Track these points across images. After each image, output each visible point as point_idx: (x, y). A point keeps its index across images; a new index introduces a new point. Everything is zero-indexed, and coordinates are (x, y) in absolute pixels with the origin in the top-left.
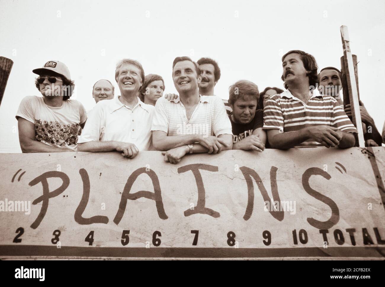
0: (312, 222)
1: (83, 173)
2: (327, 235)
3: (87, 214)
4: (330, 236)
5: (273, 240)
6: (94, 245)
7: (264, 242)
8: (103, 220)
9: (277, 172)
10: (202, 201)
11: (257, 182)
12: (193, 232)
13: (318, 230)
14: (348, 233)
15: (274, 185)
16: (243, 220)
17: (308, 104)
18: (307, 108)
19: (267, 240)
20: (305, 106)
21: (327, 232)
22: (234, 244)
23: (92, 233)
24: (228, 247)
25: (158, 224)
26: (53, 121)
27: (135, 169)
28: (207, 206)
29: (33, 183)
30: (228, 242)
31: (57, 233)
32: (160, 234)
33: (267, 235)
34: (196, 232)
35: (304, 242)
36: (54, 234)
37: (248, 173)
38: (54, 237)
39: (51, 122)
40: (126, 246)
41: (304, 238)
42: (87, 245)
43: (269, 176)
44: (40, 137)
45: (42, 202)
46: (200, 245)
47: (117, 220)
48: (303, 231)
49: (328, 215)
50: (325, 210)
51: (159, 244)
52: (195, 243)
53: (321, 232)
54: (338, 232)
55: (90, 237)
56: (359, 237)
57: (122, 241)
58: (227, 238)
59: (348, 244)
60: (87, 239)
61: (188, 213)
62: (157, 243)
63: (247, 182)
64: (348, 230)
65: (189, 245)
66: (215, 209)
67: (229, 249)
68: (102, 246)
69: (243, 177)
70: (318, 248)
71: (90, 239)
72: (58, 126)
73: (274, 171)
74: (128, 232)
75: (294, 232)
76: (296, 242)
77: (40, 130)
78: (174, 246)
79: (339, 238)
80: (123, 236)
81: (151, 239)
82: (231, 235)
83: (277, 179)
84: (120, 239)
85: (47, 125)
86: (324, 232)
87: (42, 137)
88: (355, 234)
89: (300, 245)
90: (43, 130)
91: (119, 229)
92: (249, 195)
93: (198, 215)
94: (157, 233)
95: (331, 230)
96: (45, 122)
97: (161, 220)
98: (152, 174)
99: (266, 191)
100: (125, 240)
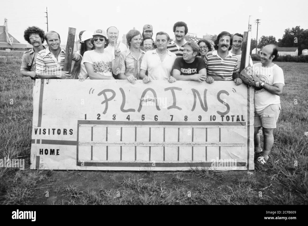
0: (219, 112)
1: (121, 90)
2: (224, 117)
3: (125, 108)
4: (225, 118)
5: (202, 119)
6: (130, 121)
7: (199, 120)
8: (133, 110)
9: (207, 91)
10: (175, 103)
11: (198, 96)
12: (171, 116)
13: (220, 116)
14: (232, 117)
15: (205, 97)
16: (191, 111)
17: (224, 60)
18: (223, 62)
19: (200, 119)
20: (222, 60)
21: (224, 116)
22: (187, 120)
23: (129, 116)
24: (185, 121)
25: (157, 112)
26: (101, 61)
27: (145, 89)
28: (177, 105)
29: (99, 94)
30: (185, 120)
31: (114, 116)
32: (157, 116)
33: (200, 117)
34: (172, 116)
35: (214, 120)
36: (113, 116)
37: (195, 92)
38: (113, 117)
39: (100, 62)
40: (144, 121)
41: (214, 119)
42: (127, 120)
43: (203, 93)
44: (96, 70)
45: (105, 103)
46: (173, 121)
47: (139, 110)
48: (214, 116)
49: (226, 109)
50: (225, 108)
51: (157, 120)
52: (172, 120)
53: (221, 116)
54: (228, 117)
55: (128, 117)
56: (235, 119)
57: (142, 119)
58: (184, 118)
59: (230, 121)
60: (127, 118)
61: (169, 108)
62: (156, 120)
63: (194, 95)
64: (232, 116)
65: (169, 120)
66: (180, 106)
67: (185, 122)
68: (134, 121)
69: (192, 93)
70: (219, 122)
71: (128, 118)
72: (103, 63)
73: (206, 91)
74: (144, 115)
75: (211, 116)
76: (211, 120)
77: (96, 67)
78: (163, 121)
79: (228, 119)
80: (142, 117)
81: (154, 118)
82: (186, 117)
83: (207, 94)
84: (141, 118)
85: (99, 63)
86: (222, 116)
87: (97, 70)
88: (234, 118)
89: (212, 121)
90: (97, 66)
91: (140, 114)
92: (194, 101)
93: (173, 109)
94: (156, 116)
95: (225, 116)
96: (98, 62)
97: (158, 111)
98: (153, 91)
99: (201, 100)
100: (143, 118)
